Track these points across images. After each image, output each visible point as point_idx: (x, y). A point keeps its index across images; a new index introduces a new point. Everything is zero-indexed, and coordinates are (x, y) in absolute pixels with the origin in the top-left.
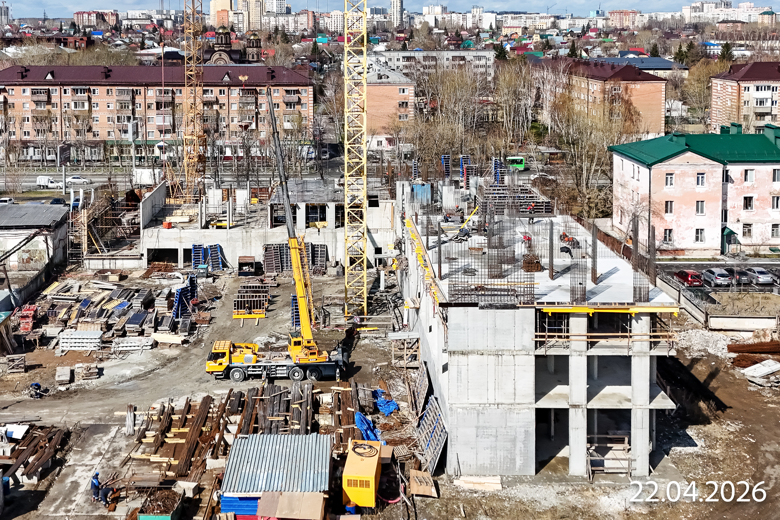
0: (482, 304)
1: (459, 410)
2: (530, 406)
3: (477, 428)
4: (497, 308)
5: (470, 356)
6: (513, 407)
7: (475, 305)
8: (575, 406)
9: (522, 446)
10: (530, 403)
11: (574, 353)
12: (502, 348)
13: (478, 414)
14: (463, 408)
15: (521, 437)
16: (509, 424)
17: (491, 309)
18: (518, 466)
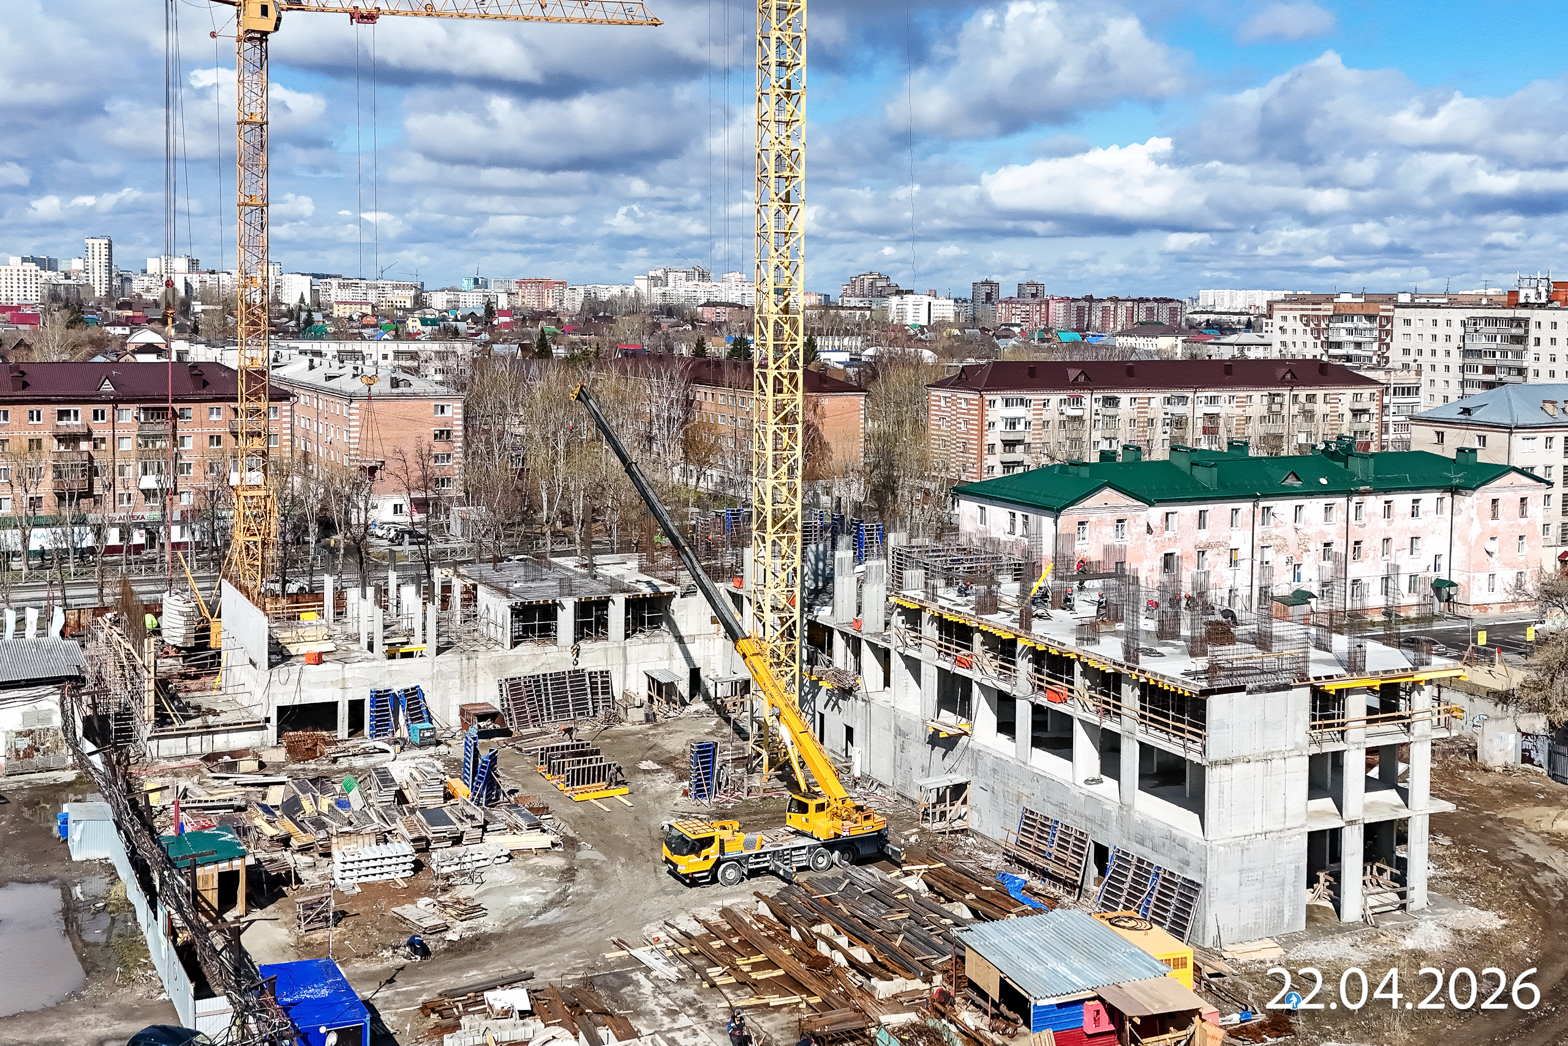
0: (1250, 686)
1: (1221, 849)
2: (1302, 830)
3: (1241, 871)
4: (1268, 690)
5: (1235, 766)
6: (1282, 835)
7: (1241, 689)
8: (1351, 823)
9: (1292, 890)
10: (1303, 826)
11: (1352, 747)
12: (1272, 749)
13: (1243, 852)
14: (1224, 845)
15: (1291, 878)
16: (1278, 861)
17: (1261, 692)
18: (1286, 921)
